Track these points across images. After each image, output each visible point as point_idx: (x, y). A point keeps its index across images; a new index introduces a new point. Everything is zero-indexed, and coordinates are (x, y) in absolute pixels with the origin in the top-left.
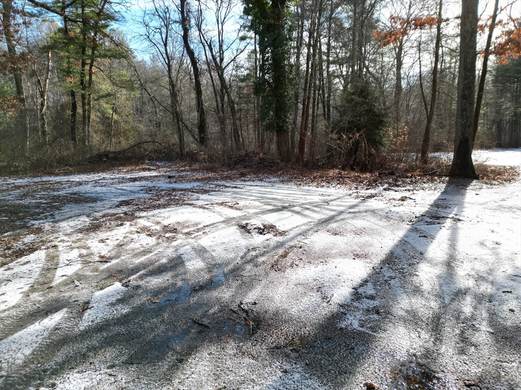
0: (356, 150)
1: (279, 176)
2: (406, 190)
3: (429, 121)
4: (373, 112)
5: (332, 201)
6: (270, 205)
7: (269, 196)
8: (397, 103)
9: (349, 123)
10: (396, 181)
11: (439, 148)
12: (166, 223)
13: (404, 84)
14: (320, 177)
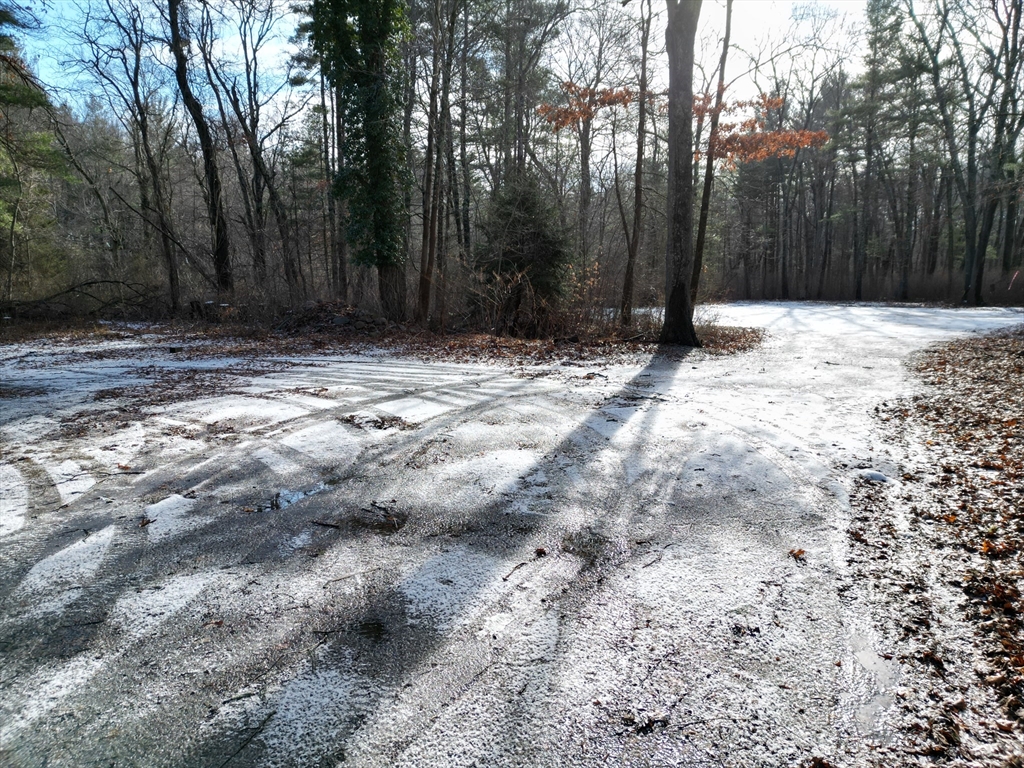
0: (518, 302)
1: (387, 346)
2: (595, 364)
3: (632, 255)
4: (544, 236)
5: (484, 381)
6: (383, 390)
7: (378, 377)
8: (583, 221)
9: (504, 254)
10: (581, 351)
11: (648, 300)
12: (210, 419)
13: (595, 185)
14: (461, 347)
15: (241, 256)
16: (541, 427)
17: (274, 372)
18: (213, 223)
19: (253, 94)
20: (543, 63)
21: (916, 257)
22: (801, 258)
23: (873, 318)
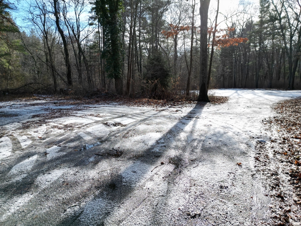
0: (156, 89)
1: (117, 102)
2: (178, 107)
3: (189, 75)
4: (163, 69)
5: (145, 112)
6: (116, 115)
7: (115, 111)
8: (175, 65)
9: (152, 75)
10: (174, 103)
11: (194, 88)
12: (65, 124)
13: (178, 54)
14: (139, 102)
15: (75, 75)
16: (163, 126)
17: (84, 109)
18: (67, 66)
19: (78, 28)
20: (163, 18)
21: (274, 75)
22: (240, 76)
23: (261, 93)
